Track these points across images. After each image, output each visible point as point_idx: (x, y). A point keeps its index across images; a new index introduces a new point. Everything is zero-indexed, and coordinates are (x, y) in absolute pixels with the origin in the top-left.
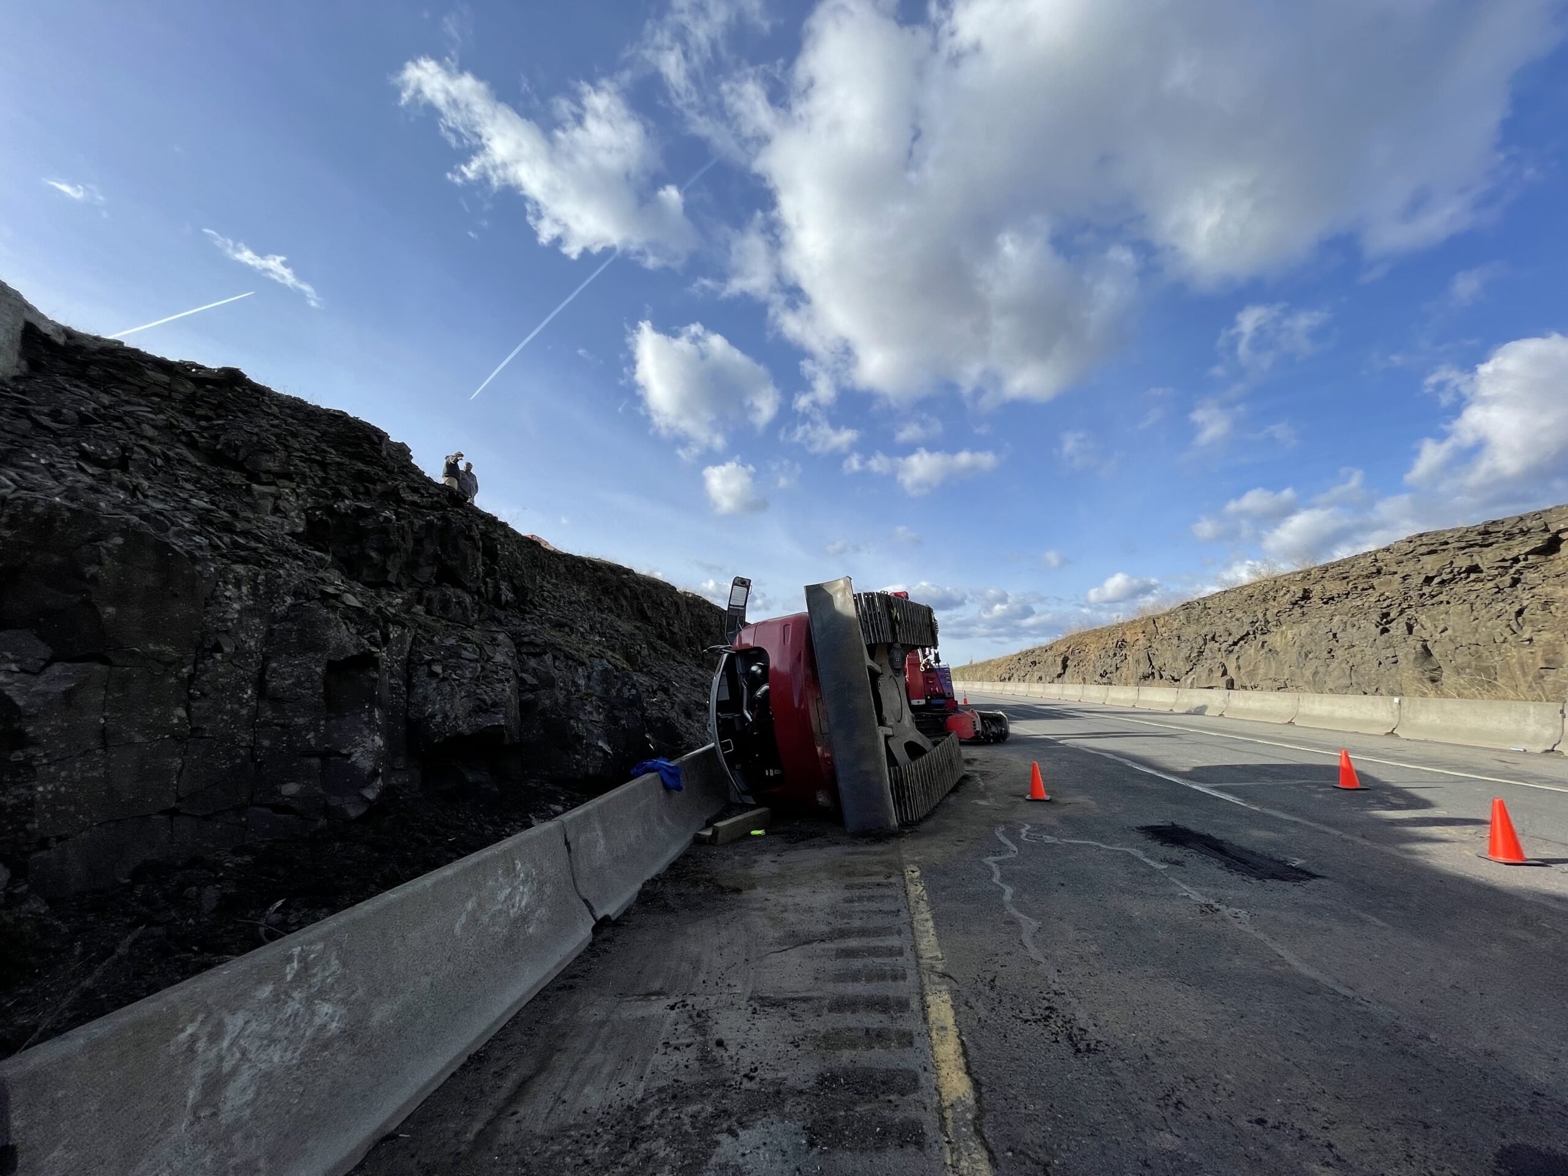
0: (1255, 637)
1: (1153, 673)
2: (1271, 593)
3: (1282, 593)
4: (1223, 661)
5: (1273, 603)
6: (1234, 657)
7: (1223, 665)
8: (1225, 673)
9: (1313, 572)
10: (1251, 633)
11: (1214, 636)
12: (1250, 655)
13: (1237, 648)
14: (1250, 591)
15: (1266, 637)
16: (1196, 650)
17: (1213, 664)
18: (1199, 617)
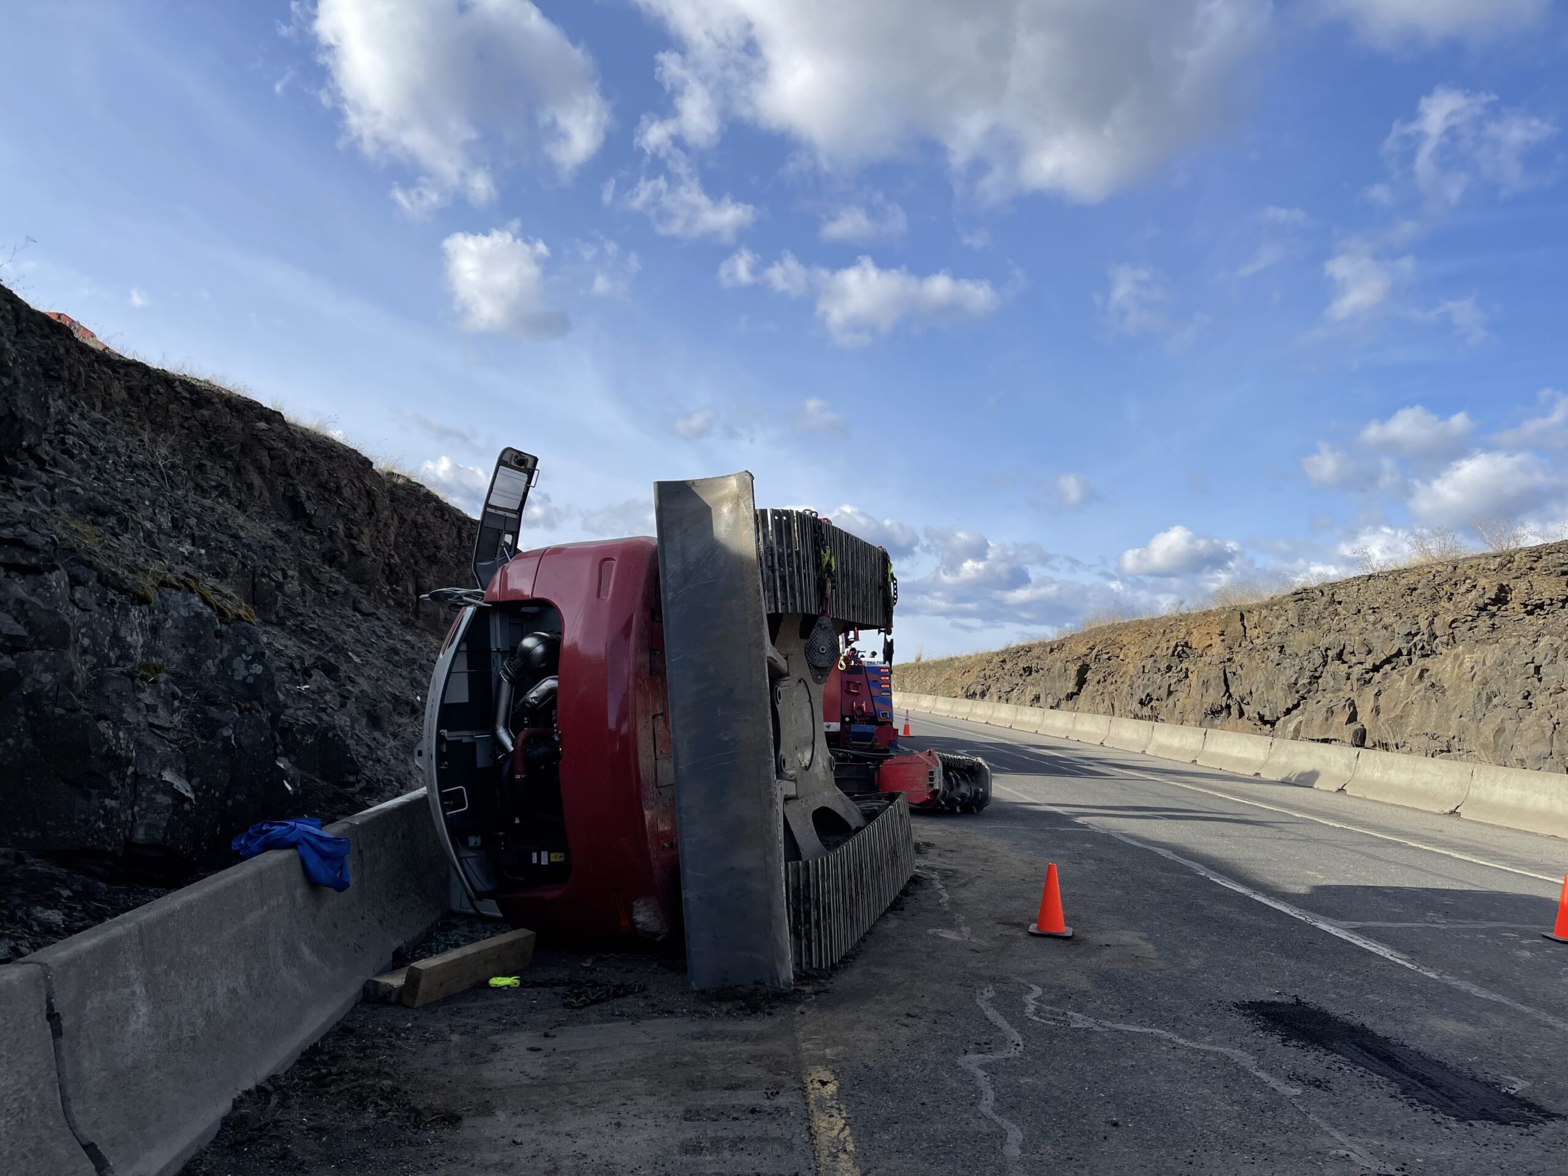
0: (1410, 661)
1: (1228, 707)
2: (1446, 587)
3: (1463, 589)
4: (1353, 696)
5: (1447, 605)
6: (1371, 691)
7: (1352, 704)
8: (1353, 718)
9: (1517, 558)
10: (1405, 652)
11: (1342, 652)
12: (1398, 690)
13: (1378, 676)
14: (1412, 579)
15: (1427, 662)
16: (1308, 674)
17: (1335, 700)
18: (1321, 616)
